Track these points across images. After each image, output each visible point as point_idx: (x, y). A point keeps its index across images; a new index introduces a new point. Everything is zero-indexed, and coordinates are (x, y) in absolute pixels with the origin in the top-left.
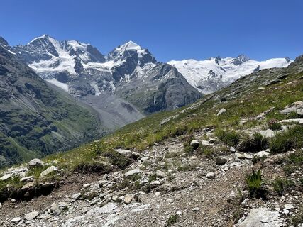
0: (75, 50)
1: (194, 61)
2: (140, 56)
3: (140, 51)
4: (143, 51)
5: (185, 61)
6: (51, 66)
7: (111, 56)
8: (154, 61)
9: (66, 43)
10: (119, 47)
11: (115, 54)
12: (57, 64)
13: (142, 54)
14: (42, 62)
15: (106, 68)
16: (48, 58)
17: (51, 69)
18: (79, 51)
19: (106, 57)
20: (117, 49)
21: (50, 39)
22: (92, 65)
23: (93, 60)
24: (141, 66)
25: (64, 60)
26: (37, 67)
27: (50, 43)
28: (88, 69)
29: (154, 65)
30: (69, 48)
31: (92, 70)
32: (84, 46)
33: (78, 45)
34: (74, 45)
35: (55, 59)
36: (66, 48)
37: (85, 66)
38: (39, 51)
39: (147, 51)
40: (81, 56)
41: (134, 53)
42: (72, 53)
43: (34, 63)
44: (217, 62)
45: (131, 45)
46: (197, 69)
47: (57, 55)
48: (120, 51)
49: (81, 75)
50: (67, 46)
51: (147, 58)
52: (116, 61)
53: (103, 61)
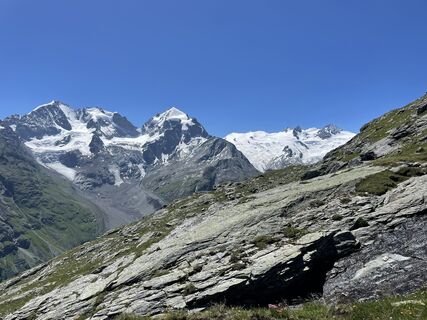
0: (95, 119)
1: (263, 134)
2: (184, 128)
3: (184, 119)
4: (190, 122)
5: (251, 134)
6: (57, 144)
7: (147, 128)
8: (205, 135)
9: (84, 111)
10: (158, 116)
11: (152, 126)
12: (67, 140)
13: (187, 125)
14: (46, 138)
15: (136, 146)
16: (56, 132)
17: (58, 148)
18: (102, 122)
19: (139, 130)
20: (156, 119)
21: (62, 107)
22: (117, 140)
23: (120, 134)
24: (186, 142)
25: (78, 134)
26: (38, 145)
27: (61, 112)
28: (109, 147)
29: (203, 140)
30: (86, 118)
31: (115, 148)
32: (108, 115)
33: (101, 114)
34: (95, 114)
35: (65, 133)
36: (83, 118)
37: (106, 143)
38: (43, 123)
39: (194, 121)
40: (103, 129)
41: (177, 124)
42: (91, 124)
43: (35, 140)
44: (295, 134)
45: (175, 113)
46: (268, 145)
47: (69, 128)
48: (159, 120)
49: (97, 156)
50: (85, 115)
51: (196, 130)
52: (152, 135)
53: (135, 134)
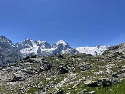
0: (39, 44)
1: (88, 47)
2: (64, 46)
3: (64, 43)
4: (65, 44)
5: (84, 47)
6: (29, 51)
7: (54, 46)
8: (70, 48)
9: (37, 41)
10: (57, 42)
11: (55, 45)
12: (31, 50)
13: (65, 45)
14: (26, 49)
15: (50, 51)
16: (28, 47)
17: (29, 52)
18: (41, 44)
19: (52, 46)
20: (56, 43)
21: (31, 40)
23: (46, 48)
24: (64, 50)
25: (35, 48)
26: (23, 51)
27: (30, 42)
28: (43, 51)
30: (37, 43)
31: (44, 52)
32: (43, 42)
33: (41, 42)
34: (40, 42)
35: (31, 47)
36: (36, 43)
38: (26, 45)
39: (67, 44)
40: (42, 46)
41: (62, 45)
42: (38, 45)
43: (23, 50)
44: (98, 47)
45: (61, 42)
46: (89, 51)
47: (32, 46)
48: (57, 44)
49: (39, 54)
50: (37, 42)
51: (67, 46)
52: (55, 48)
53: (50, 48)
